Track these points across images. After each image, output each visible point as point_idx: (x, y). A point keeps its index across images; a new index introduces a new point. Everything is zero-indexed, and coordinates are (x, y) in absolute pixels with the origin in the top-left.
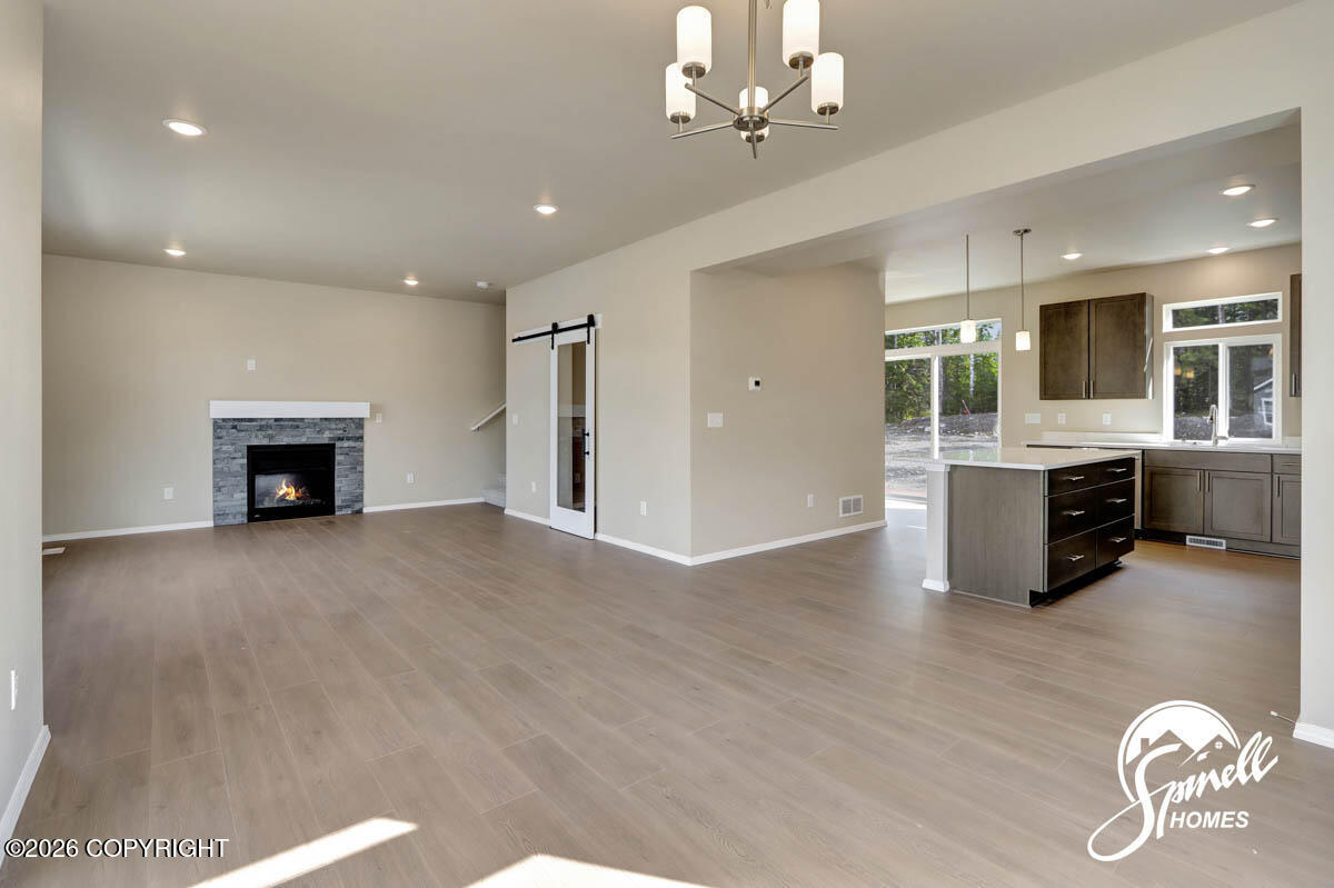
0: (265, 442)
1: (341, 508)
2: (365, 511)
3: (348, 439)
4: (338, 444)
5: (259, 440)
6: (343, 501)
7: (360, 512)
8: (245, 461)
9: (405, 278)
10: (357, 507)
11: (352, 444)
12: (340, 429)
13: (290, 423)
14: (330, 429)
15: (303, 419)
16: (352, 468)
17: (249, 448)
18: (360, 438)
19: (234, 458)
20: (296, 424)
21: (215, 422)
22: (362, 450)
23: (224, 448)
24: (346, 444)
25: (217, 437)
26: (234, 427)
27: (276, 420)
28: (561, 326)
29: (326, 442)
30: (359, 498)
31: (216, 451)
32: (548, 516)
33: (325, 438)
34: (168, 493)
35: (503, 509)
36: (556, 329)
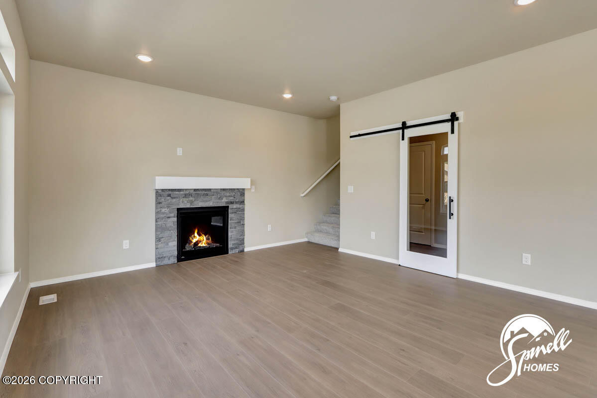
0: (188, 206)
1: (232, 249)
2: (246, 250)
3: (236, 203)
4: (231, 206)
5: (185, 204)
6: (233, 244)
7: (243, 251)
8: (175, 219)
9: (283, 93)
10: (241, 249)
11: (238, 206)
12: (231, 196)
13: (204, 192)
14: (226, 196)
15: (210, 189)
16: (238, 222)
17: (178, 209)
18: (243, 202)
19: (169, 217)
20: (207, 192)
21: (157, 191)
22: (243, 210)
23: (163, 210)
24: (235, 206)
25: (158, 203)
26: (169, 195)
27: (195, 190)
28: (408, 124)
29: (224, 205)
30: (242, 242)
31: (157, 213)
32: (398, 258)
33: (222, 203)
34: (126, 244)
35: (338, 249)
36: (404, 126)
